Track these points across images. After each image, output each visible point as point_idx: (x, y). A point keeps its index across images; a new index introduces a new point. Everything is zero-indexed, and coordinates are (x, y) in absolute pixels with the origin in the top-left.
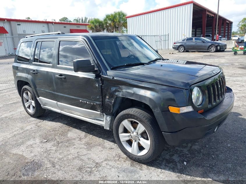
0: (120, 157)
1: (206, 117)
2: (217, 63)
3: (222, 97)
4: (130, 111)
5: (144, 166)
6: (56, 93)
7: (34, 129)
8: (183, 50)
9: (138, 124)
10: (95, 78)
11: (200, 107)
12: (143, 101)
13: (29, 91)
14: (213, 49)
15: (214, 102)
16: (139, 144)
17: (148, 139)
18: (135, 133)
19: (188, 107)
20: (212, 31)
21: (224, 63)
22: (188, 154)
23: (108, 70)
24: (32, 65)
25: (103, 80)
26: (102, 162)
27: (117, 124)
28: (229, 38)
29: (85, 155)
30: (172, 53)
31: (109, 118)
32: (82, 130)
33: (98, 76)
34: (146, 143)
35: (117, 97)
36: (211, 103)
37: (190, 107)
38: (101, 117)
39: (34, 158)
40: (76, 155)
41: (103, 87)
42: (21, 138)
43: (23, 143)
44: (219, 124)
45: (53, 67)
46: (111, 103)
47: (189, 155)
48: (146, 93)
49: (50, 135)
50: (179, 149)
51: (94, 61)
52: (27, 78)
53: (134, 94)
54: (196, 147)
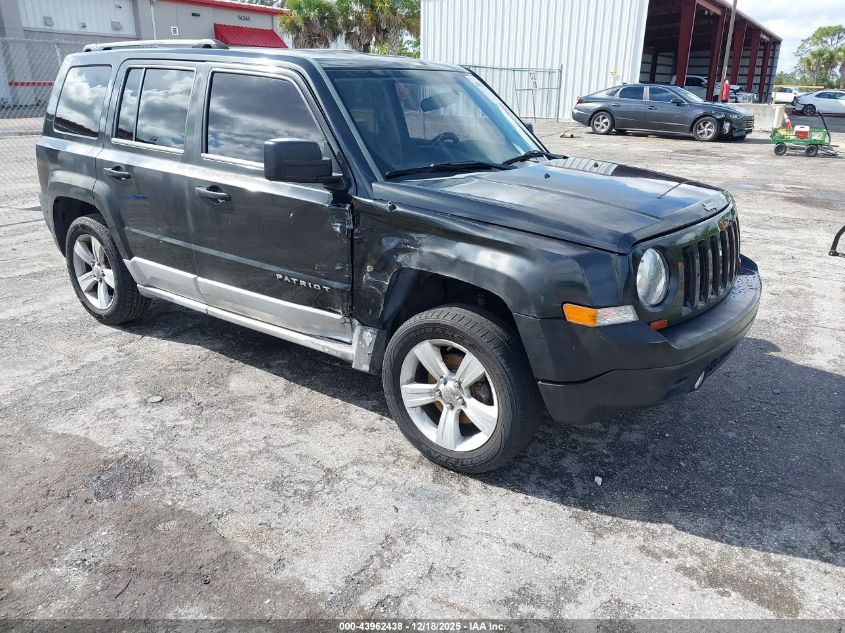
0: (398, 454)
1: (674, 341)
2: (716, 178)
3: (725, 286)
4: (442, 316)
5: (475, 485)
6: (193, 247)
7: (113, 361)
8: (606, 128)
9: (463, 354)
10: (333, 202)
11: (658, 310)
12: (486, 286)
13: (97, 236)
14: (709, 130)
15: (700, 300)
16: (462, 415)
17: (490, 402)
18: (451, 385)
19: (623, 308)
20: (710, 66)
21: (739, 182)
22: (608, 456)
23: (376, 181)
24: (109, 148)
25: (358, 212)
26: (346, 467)
27: (398, 355)
28: (764, 97)
29: (289, 446)
30: (569, 135)
31: (369, 336)
32: (275, 370)
33: (341, 197)
34: (486, 416)
35: (401, 270)
36: (692, 303)
37: (629, 308)
38: (345, 333)
39: (127, 448)
40: (262, 445)
41: (358, 234)
42: (72, 387)
43: (82, 403)
44: (711, 365)
45: (186, 159)
46: (380, 286)
47: (612, 459)
48: (497, 262)
49: (171, 382)
50: (581, 439)
51: (331, 148)
52: (89, 192)
53: (458, 263)
54: (634, 436)
